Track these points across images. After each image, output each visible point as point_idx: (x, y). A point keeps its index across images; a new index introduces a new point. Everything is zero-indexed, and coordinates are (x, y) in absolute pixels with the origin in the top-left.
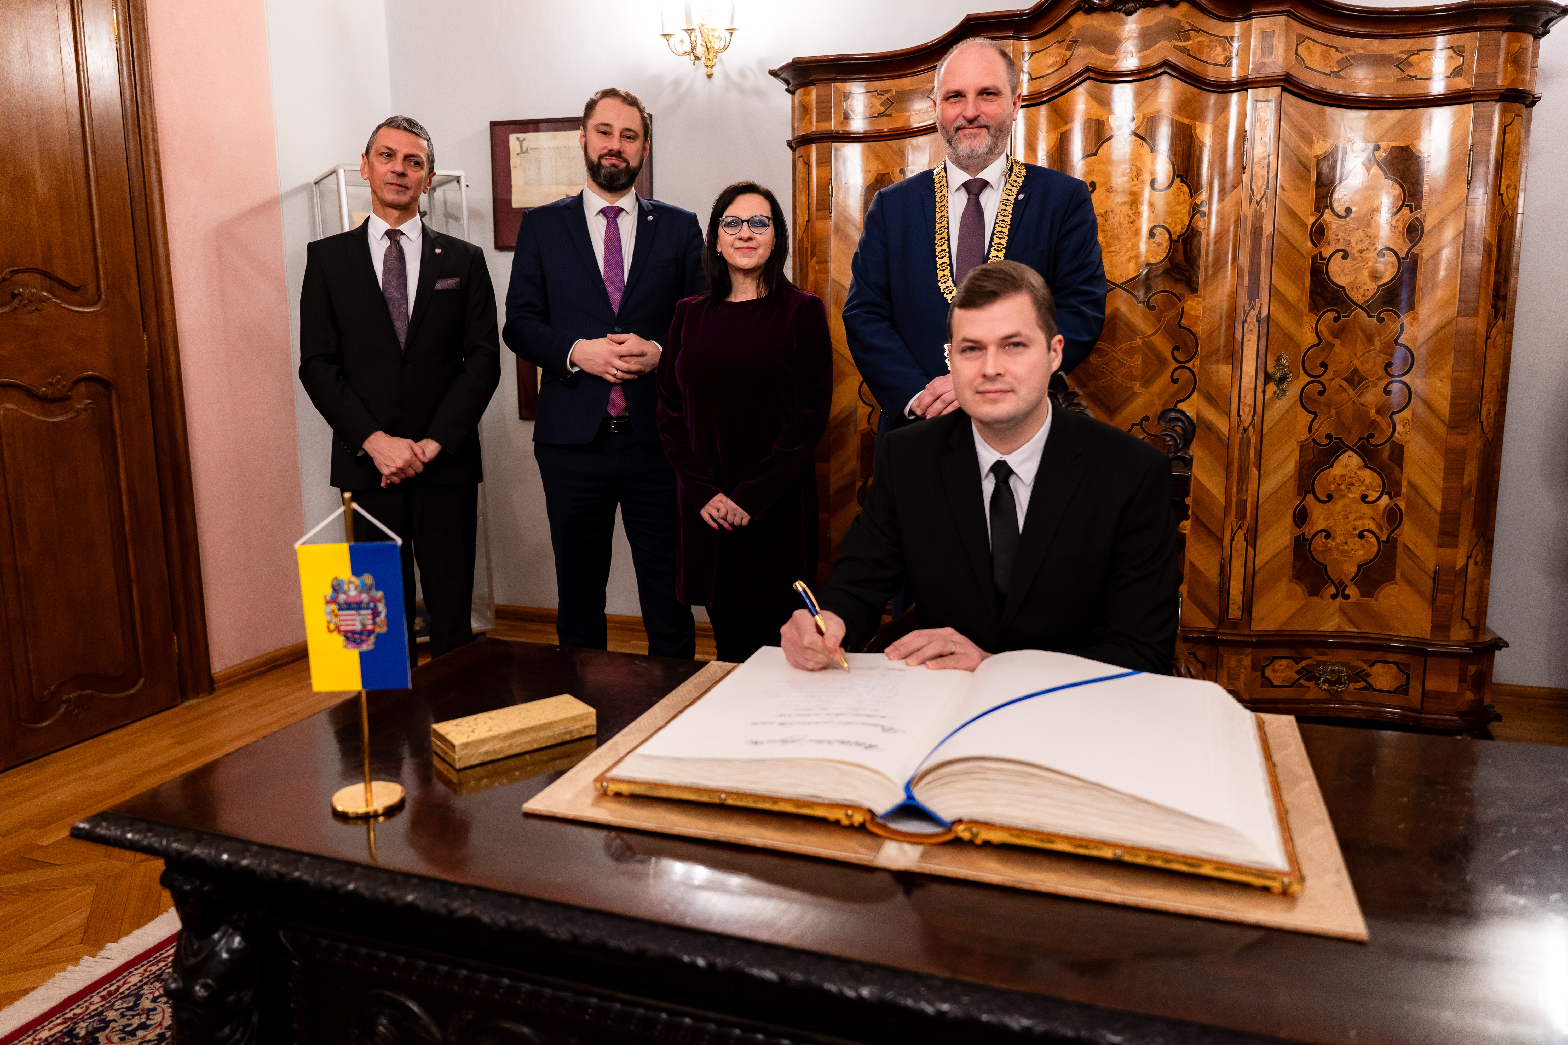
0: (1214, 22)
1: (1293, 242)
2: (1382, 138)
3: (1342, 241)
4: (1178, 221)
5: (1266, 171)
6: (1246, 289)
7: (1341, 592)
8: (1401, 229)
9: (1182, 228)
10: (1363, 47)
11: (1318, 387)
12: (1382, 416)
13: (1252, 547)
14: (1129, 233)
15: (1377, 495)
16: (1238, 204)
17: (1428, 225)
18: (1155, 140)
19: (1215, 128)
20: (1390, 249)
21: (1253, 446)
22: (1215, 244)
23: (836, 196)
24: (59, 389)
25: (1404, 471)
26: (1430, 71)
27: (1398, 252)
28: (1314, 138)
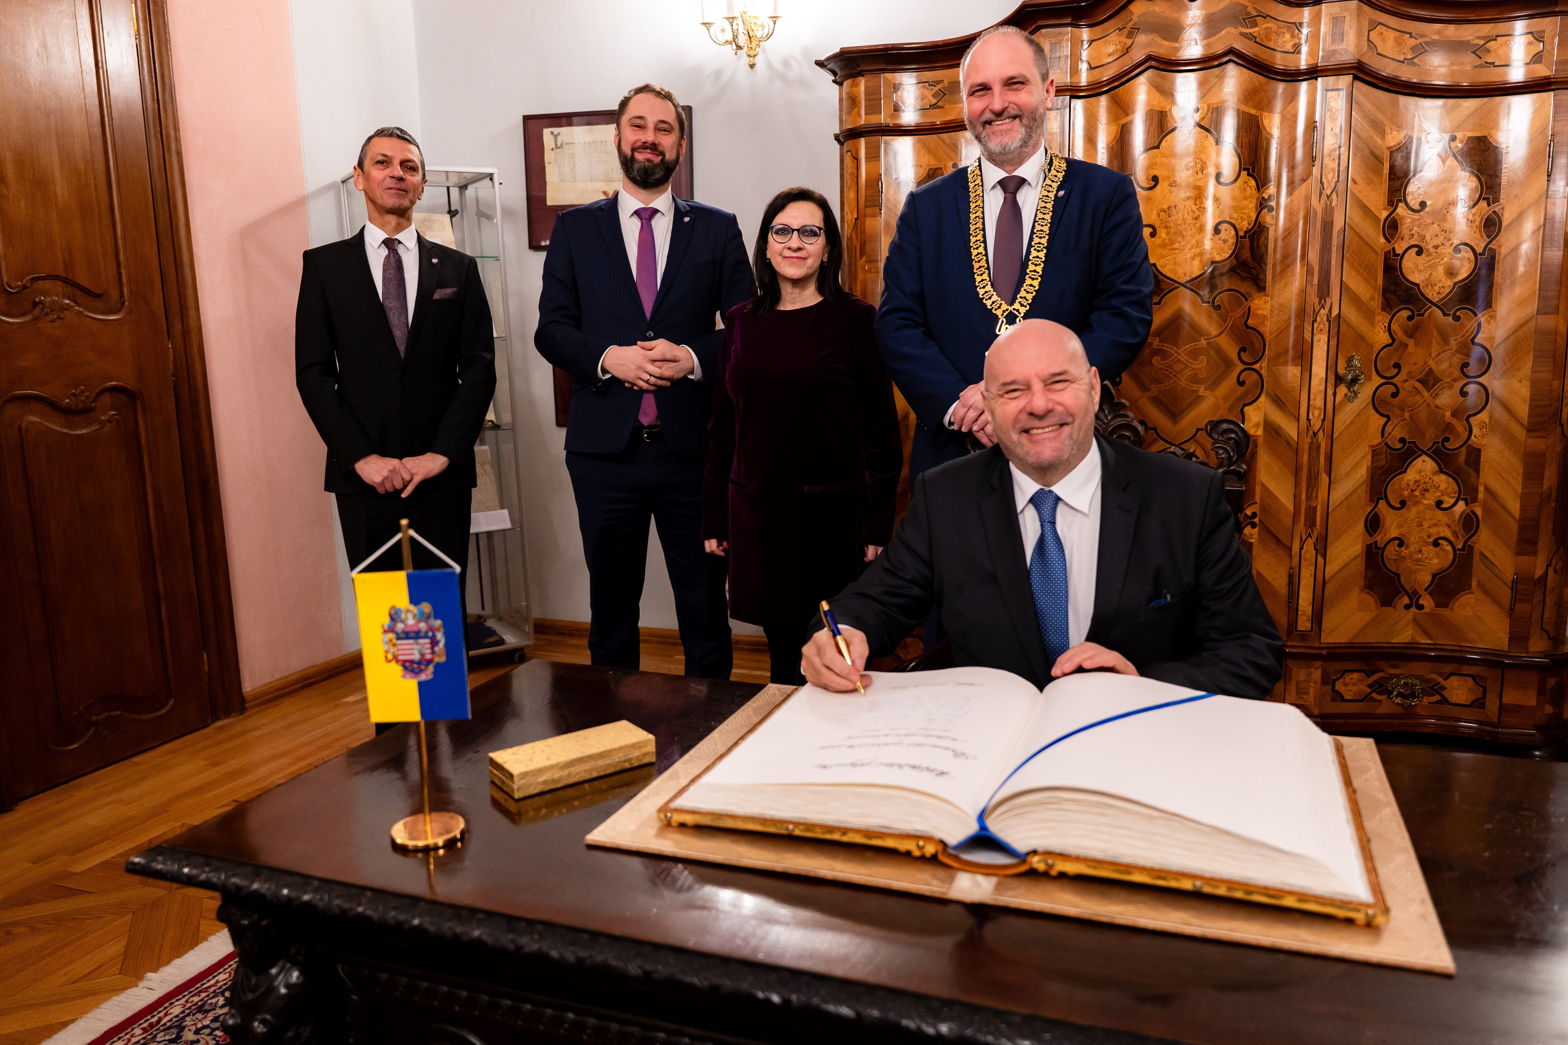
0: (1284, 8)
1: (1366, 238)
2: (1458, 128)
3: (1416, 236)
4: (1244, 216)
5: (1337, 163)
6: (1315, 287)
7: (1415, 603)
8: (1478, 224)
9: (1249, 224)
10: (1438, 33)
11: (1392, 389)
12: (1457, 419)
13: (1322, 556)
14: (1193, 229)
15: (1452, 501)
16: (1308, 198)
17: (1506, 219)
18: (1220, 132)
19: (1283, 118)
20: (1466, 244)
21: (1322, 451)
22: (1283, 240)
23: (886, 192)
24: (83, 402)
25: (1481, 476)
26: (1508, 57)
27: (1475, 247)
28: (1388, 130)
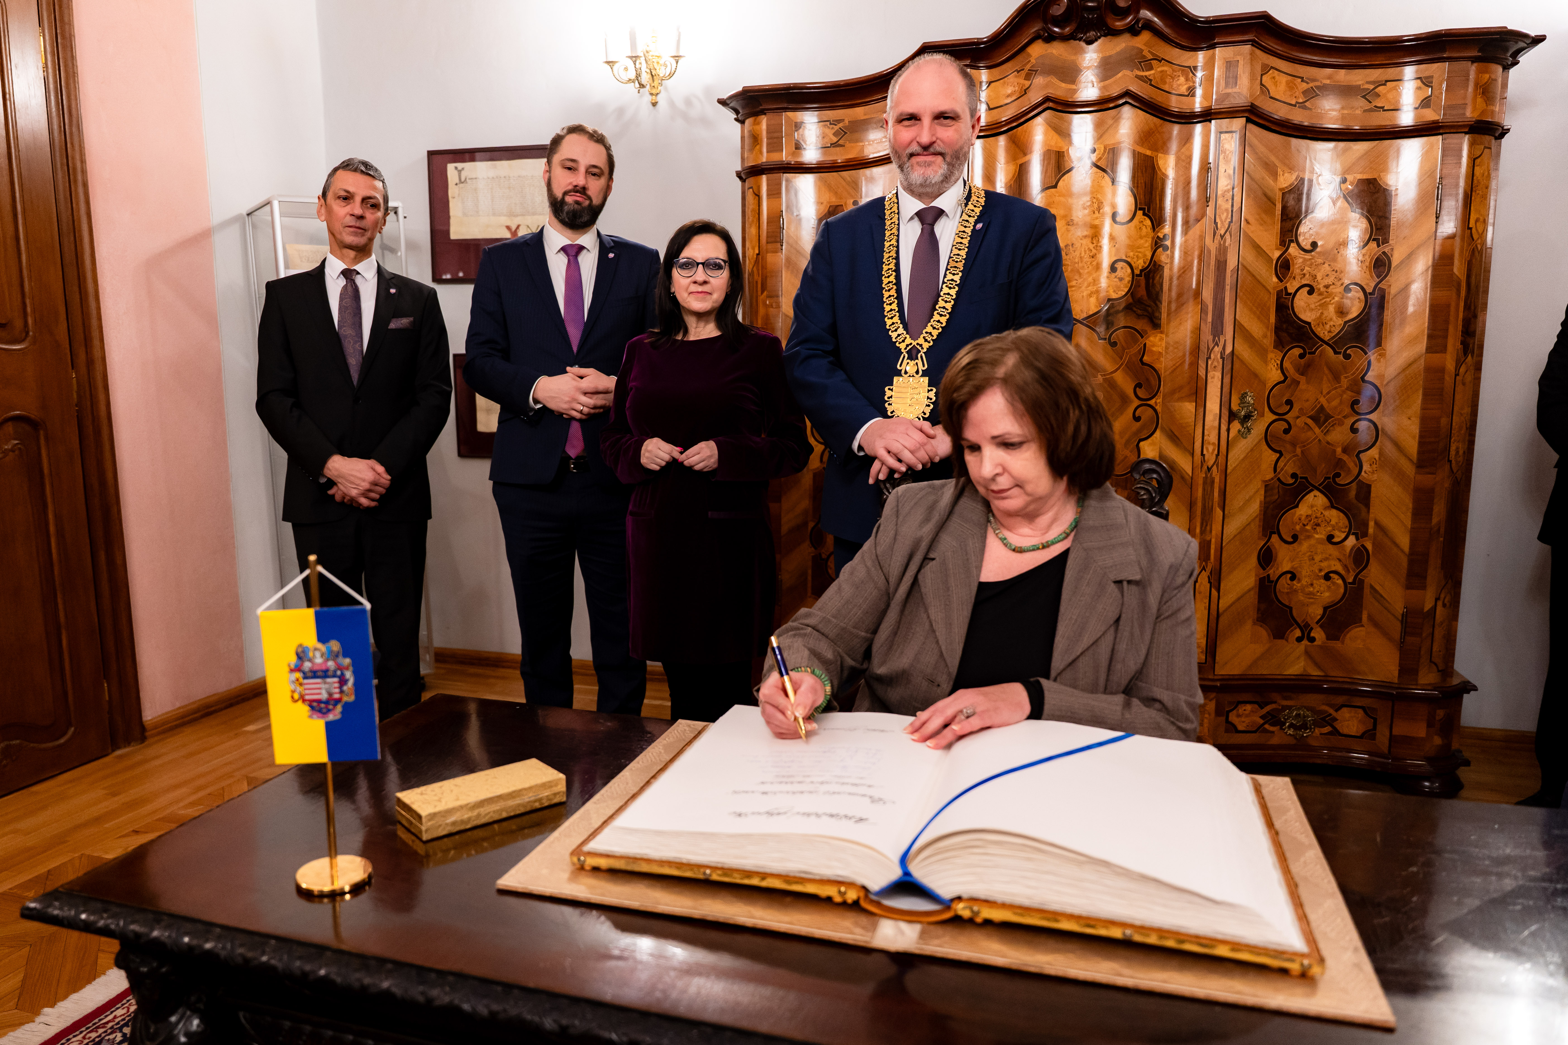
0: (1176, 51)
1: (1258, 277)
2: (1349, 170)
3: (1307, 276)
4: (1140, 255)
5: (1230, 204)
6: (1209, 325)
7: (1306, 635)
8: (1368, 264)
9: (1145, 263)
10: (1329, 78)
11: (1285, 425)
12: (1348, 455)
13: (1216, 589)
14: (1090, 267)
15: (1343, 536)
16: (1202, 238)
17: (1396, 260)
18: (1116, 172)
19: (1178, 160)
20: (1356, 284)
21: (1216, 486)
22: (1178, 279)
23: (787, 228)
25: (1371, 511)
26: (1398, 102)
27: (1365, 287)
28: (1280, 171)
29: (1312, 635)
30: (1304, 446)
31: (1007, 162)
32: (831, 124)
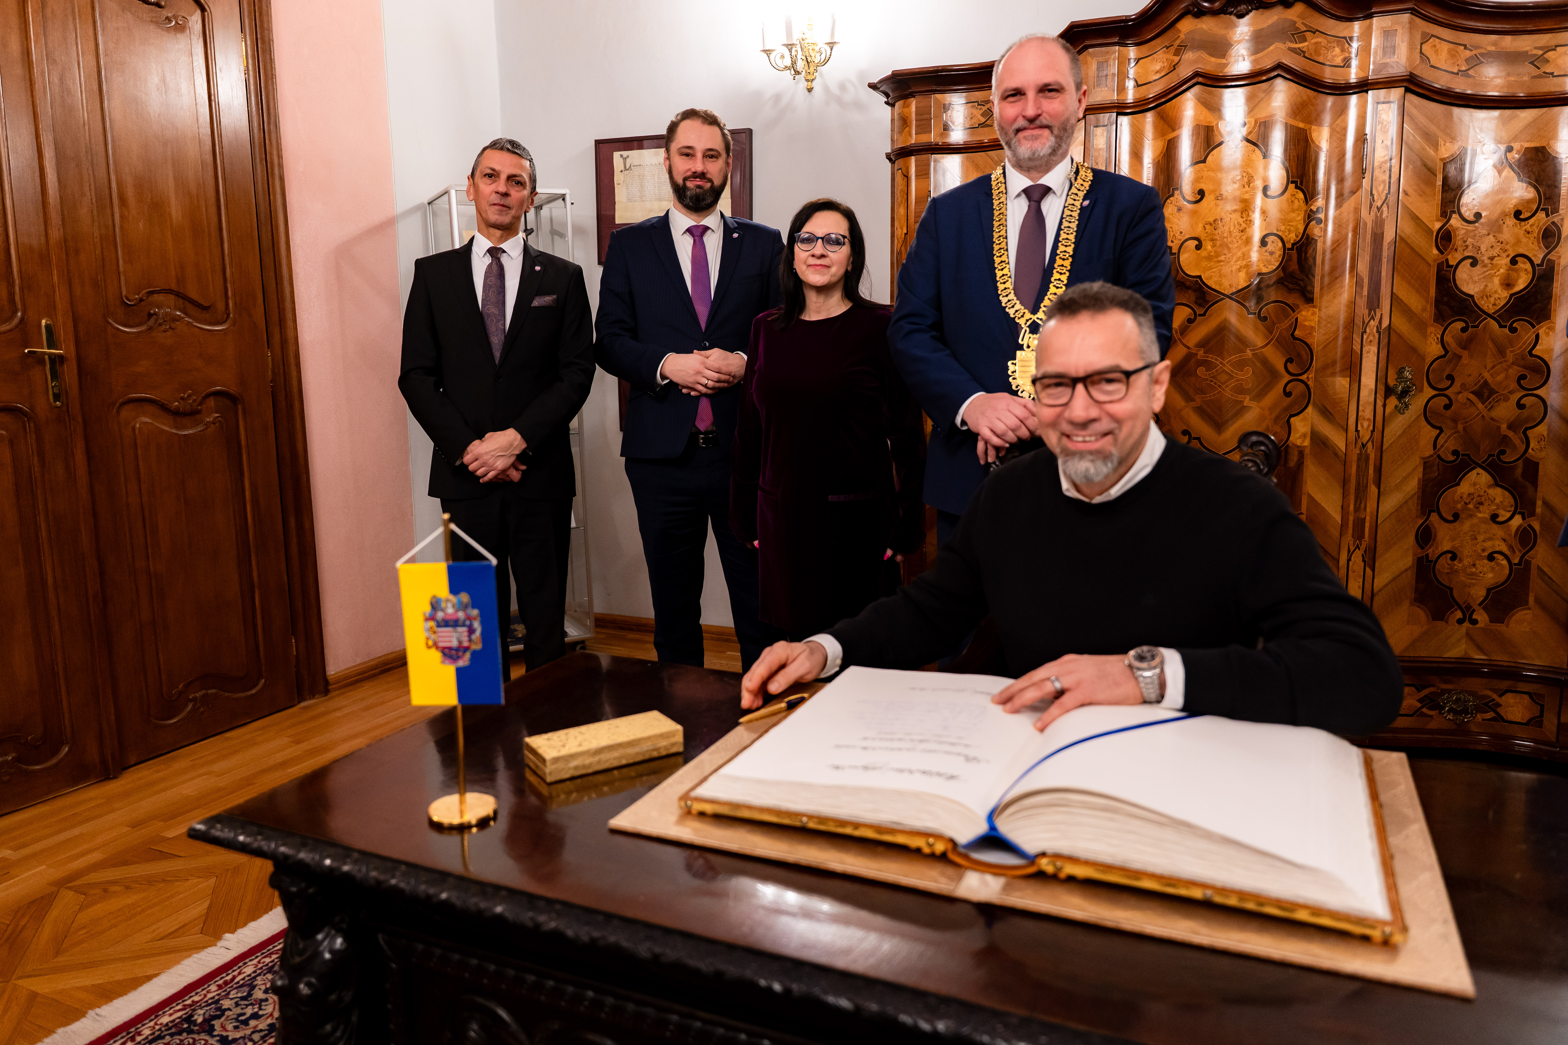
0: (1332, 22)
1: (1417, 249)
2: (1515, 138)
3: (1470, 247)
4: (1292, 228)
5: (1388, 175)
6: (1365, 299)
7: (1468, 617)
8: (1535, 234)
9: (1297, 236)
10: (1495, 44)
11: (1444, 401)
12: (1514, 431)
13: (1370, 568)
14: (1240, 242)
15: (1508, 515)
16: (1357, 210)
18: (1268, 145)
19: (1333, 132)
20: (1523, 256)
21: (1372, 462)
22: (1332, 252)
24: (190, 403)
25: (1539, 489)
27: (1533, 258)
28: (1440, 141)
29: (1474, 617)
30: (1466, 422)
31: (1155, 139)
32: (978, 105)
